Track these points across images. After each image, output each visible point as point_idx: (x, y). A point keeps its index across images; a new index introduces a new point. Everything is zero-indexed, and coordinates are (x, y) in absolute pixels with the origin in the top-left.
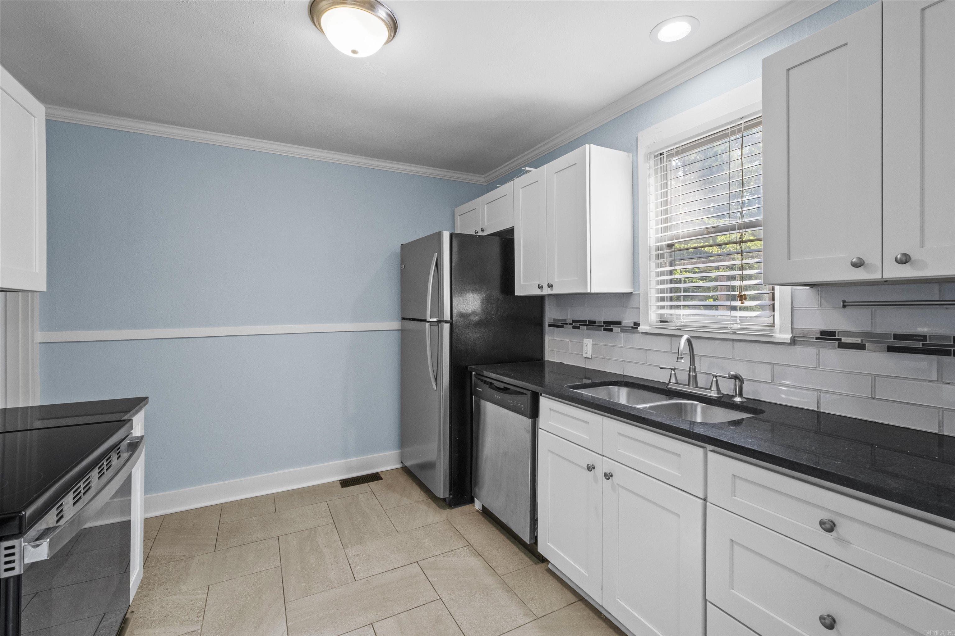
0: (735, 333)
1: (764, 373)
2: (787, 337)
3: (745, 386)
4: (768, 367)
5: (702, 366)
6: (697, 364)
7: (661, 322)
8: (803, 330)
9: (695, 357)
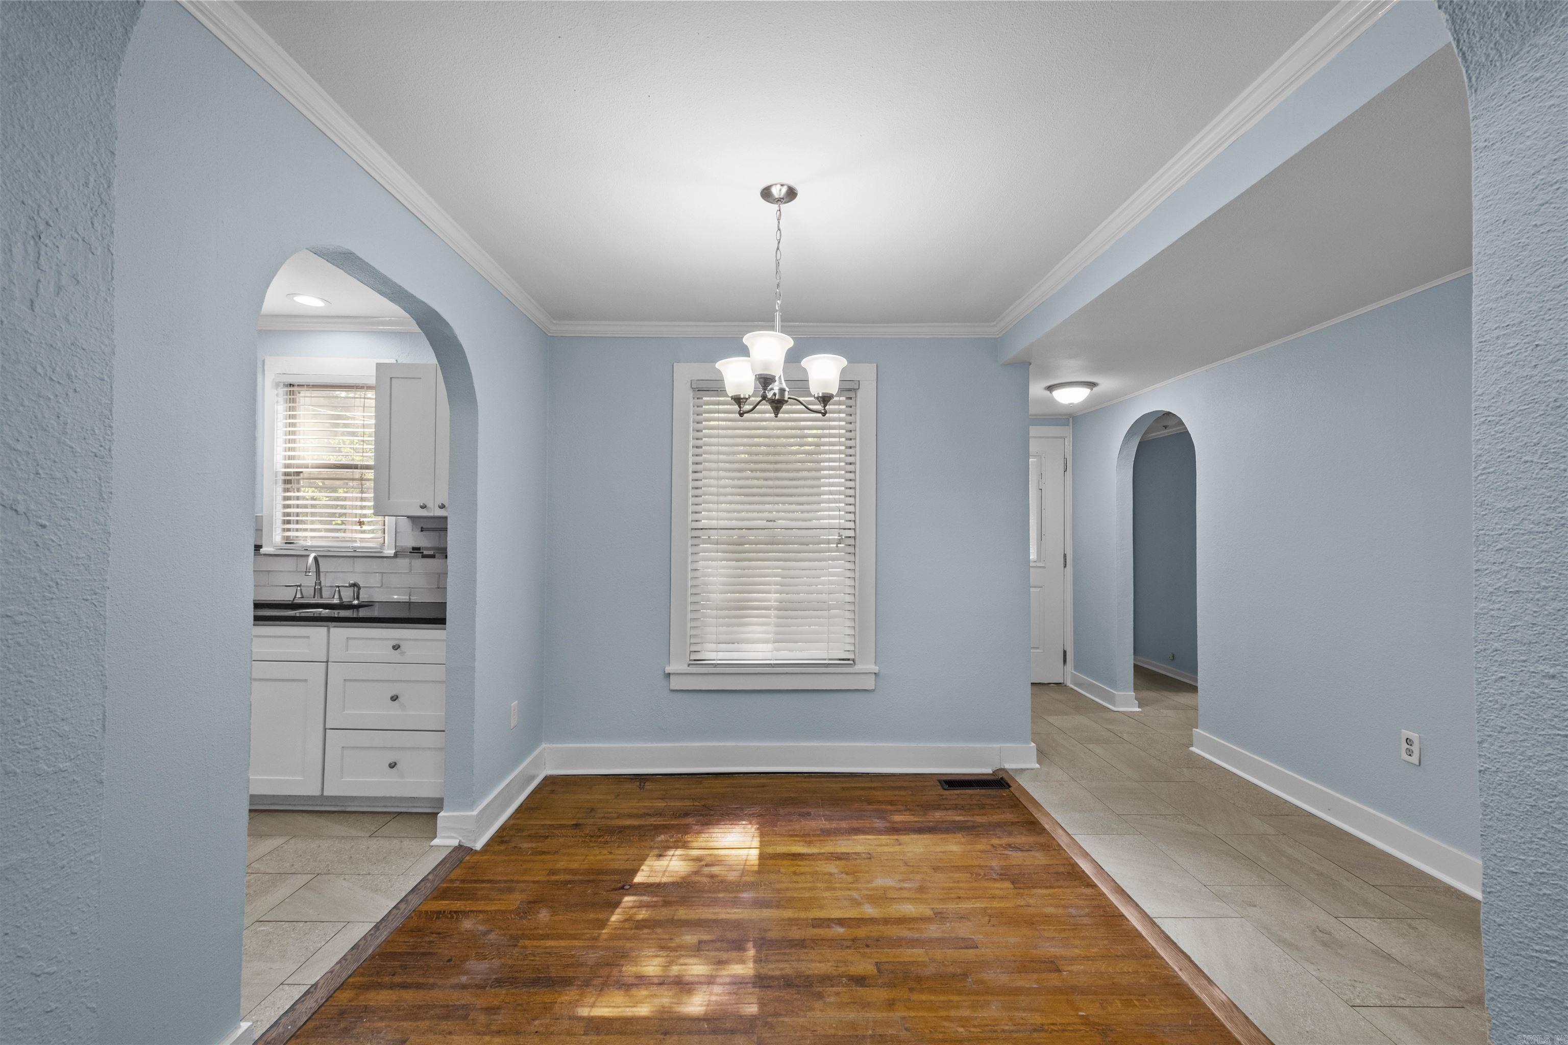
0: (355, 551)
1: (375, 580)
2: (391, 552)
3: (361, 591)
4: (380, 575)
5: (326, 581)
6: (322, 579)
7: (286, 543)
8: (402, 547)
9: (321, 574)
